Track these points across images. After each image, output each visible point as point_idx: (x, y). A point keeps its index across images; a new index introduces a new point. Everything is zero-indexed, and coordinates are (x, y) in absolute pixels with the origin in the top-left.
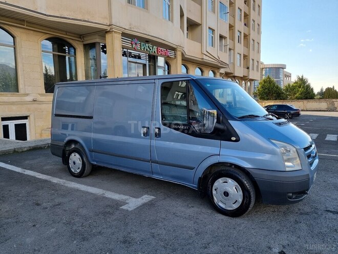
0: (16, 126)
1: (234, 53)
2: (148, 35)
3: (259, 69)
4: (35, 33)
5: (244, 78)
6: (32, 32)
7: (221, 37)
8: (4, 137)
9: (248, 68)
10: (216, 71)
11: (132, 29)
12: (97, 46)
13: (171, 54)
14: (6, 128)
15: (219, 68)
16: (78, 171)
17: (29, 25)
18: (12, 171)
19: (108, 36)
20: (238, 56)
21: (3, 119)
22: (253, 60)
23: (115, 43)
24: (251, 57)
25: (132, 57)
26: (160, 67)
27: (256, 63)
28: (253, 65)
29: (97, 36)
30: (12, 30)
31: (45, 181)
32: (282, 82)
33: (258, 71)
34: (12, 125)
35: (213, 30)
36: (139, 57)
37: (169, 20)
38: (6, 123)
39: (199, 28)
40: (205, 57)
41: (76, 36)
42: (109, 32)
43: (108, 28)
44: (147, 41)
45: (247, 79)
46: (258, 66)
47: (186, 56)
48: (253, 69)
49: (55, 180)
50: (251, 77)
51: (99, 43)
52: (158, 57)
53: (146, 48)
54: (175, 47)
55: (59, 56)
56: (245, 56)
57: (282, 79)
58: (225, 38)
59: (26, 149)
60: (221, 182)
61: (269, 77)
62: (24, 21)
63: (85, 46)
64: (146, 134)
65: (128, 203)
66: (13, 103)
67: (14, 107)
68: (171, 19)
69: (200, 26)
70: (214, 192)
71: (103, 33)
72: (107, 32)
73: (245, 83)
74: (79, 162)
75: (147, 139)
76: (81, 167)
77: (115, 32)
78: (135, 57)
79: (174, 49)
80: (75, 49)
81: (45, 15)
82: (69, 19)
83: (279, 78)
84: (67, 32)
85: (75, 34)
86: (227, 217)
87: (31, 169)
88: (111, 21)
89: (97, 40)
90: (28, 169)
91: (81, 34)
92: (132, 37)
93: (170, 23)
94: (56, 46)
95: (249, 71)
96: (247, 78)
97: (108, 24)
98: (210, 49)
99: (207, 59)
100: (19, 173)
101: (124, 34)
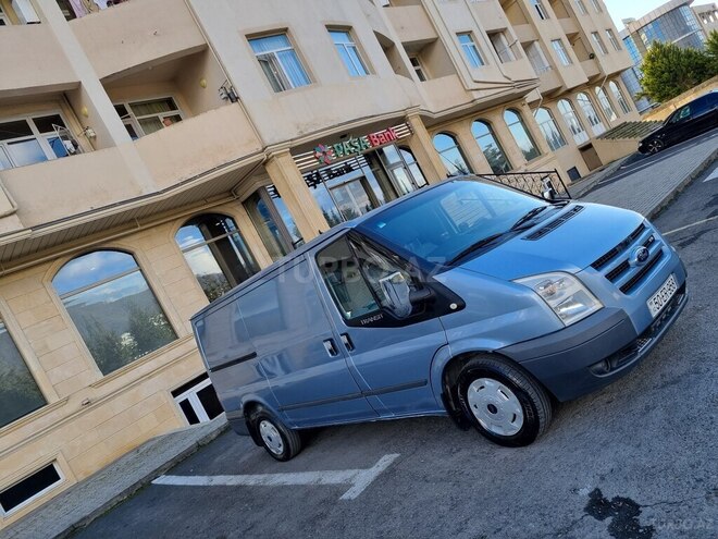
0: (199, 394)
1: (544, 47)
2: (340, 125)
3: (621, 43)
4: (160, 229)
5: (594, 82)
6: (154, 230)
7: (493, 36)
8: (191, 423)
9: (592, 56)
10: (519, 106)
11: (305, 133)
12: (263, 194)
13: (400, 131)
14: (186, 406)
15: (521, 96)
16: (281, 449)
17: (144, 221)
18: (194, 487)
19: (270, 169)
20: (556, 45)
21: (176, 393)
22: (596, 33)
23: (288, 174)
24: (587, 30)
25: (335, 175)
26: (396, 165)
27: (606, 37)
28: (601, 42)
29: (254, 179)
30: (122, 244)
31: (239, 488)
32: (699, 33)
33: (619, 48)
34: (191, 395)
35: (469, 33)
36: (349, 169)
37: (367, 73)
38: (182, 397)
39: (437, 48)
40: (476, 95)
41: (223, 196)
42: (268, 160)
43: (264, 156)
44: (343, 136)
45: (602, 80)
46: (614, 39)
47: (436, 116)
48: (606, 52)
49: (252, 480)
50: (608, 71)
51: (264, 187)
52: (384, 149)
53: (346, 150)
54: (402, 114)
55: (216, 242)
56: (572, 38)
57: (697, 27)
58: (504, 31)
59: (214, 436)
60: (476, 389)
61: (657, 45)
62: (132, 220)
63: (245, 203)
64: (334, 351)
65: (353, 485)
66: (177, 361)
67: (182, 366)
68: (368, 69)
69: (439, 42)
70: (475, 412)
71: (260, 168)
72: (265, 163)
73: (604, 89)
74: (275, 435)
75: (339, 358)
76: (281, 442)
77: (278, 155)
78: (340, 173)
79: (402, 120)
80: (232, 219)
81: (158, 193)
82: (195, 178)
83: (687, 29)
84: (205, 200)
85: (220, 194)
86: (516, 449)
87: (222, 472)
88: (262, 141)
89: (259, 184)
90: (218, 474)
91: (229, 188)
92: (311, 146)
93: (370, 77)
94: (205, 228)
95: (597, 63)
96: (600, 77)
97: (261, 149)
98: (481, 74)
99: (482, 96)
100: (204, 487)
101: (295, 151)
